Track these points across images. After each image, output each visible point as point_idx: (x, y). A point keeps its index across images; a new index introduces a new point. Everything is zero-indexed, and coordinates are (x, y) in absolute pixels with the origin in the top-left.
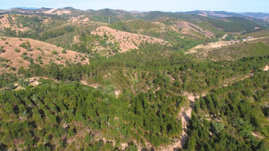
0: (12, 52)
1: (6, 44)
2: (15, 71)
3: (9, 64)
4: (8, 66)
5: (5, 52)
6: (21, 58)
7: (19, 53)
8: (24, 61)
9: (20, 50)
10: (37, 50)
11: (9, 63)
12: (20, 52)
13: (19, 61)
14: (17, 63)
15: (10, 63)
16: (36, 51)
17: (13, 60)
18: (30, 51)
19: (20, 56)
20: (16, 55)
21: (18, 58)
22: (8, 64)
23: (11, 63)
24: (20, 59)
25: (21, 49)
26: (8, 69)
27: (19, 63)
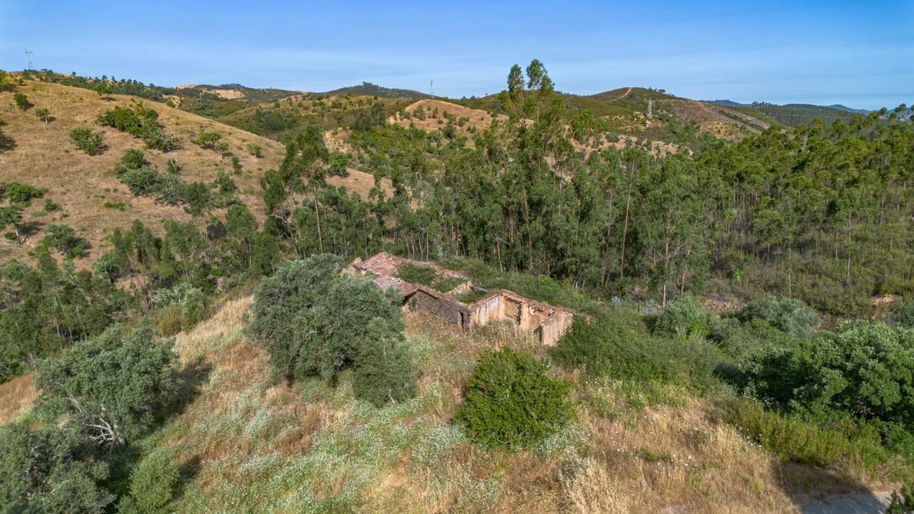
0: (53, 148)
1: (17, 108)
2: (82, 256)
3: (36, 215)
4: (28, 230)
5: (10, 148)
6: (112, 183)
7: (97, 158)
8: (134, 201)
9: (105, 142)
10: (200, 150)
11: (37, 206)
12: (106, 153)
13: (105, 201)
14: (94, 211)
15: (41, 209)
16: (199, 154)
17: (63, 190)
18: (165, 151)
19: (106, 175)
20: (80, 167)
21: (93, 181)
22: (28, 215)
23: (52, 207)
24: (110, 187)
25: (112, 135)
26: (32, 243)
27: (104, 211)
